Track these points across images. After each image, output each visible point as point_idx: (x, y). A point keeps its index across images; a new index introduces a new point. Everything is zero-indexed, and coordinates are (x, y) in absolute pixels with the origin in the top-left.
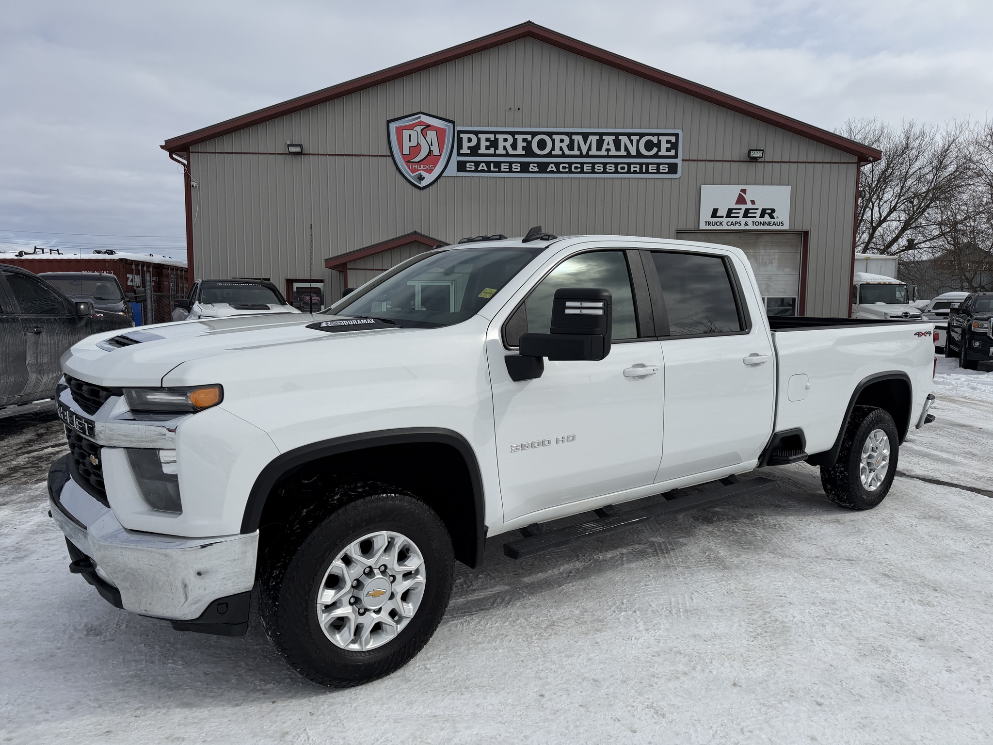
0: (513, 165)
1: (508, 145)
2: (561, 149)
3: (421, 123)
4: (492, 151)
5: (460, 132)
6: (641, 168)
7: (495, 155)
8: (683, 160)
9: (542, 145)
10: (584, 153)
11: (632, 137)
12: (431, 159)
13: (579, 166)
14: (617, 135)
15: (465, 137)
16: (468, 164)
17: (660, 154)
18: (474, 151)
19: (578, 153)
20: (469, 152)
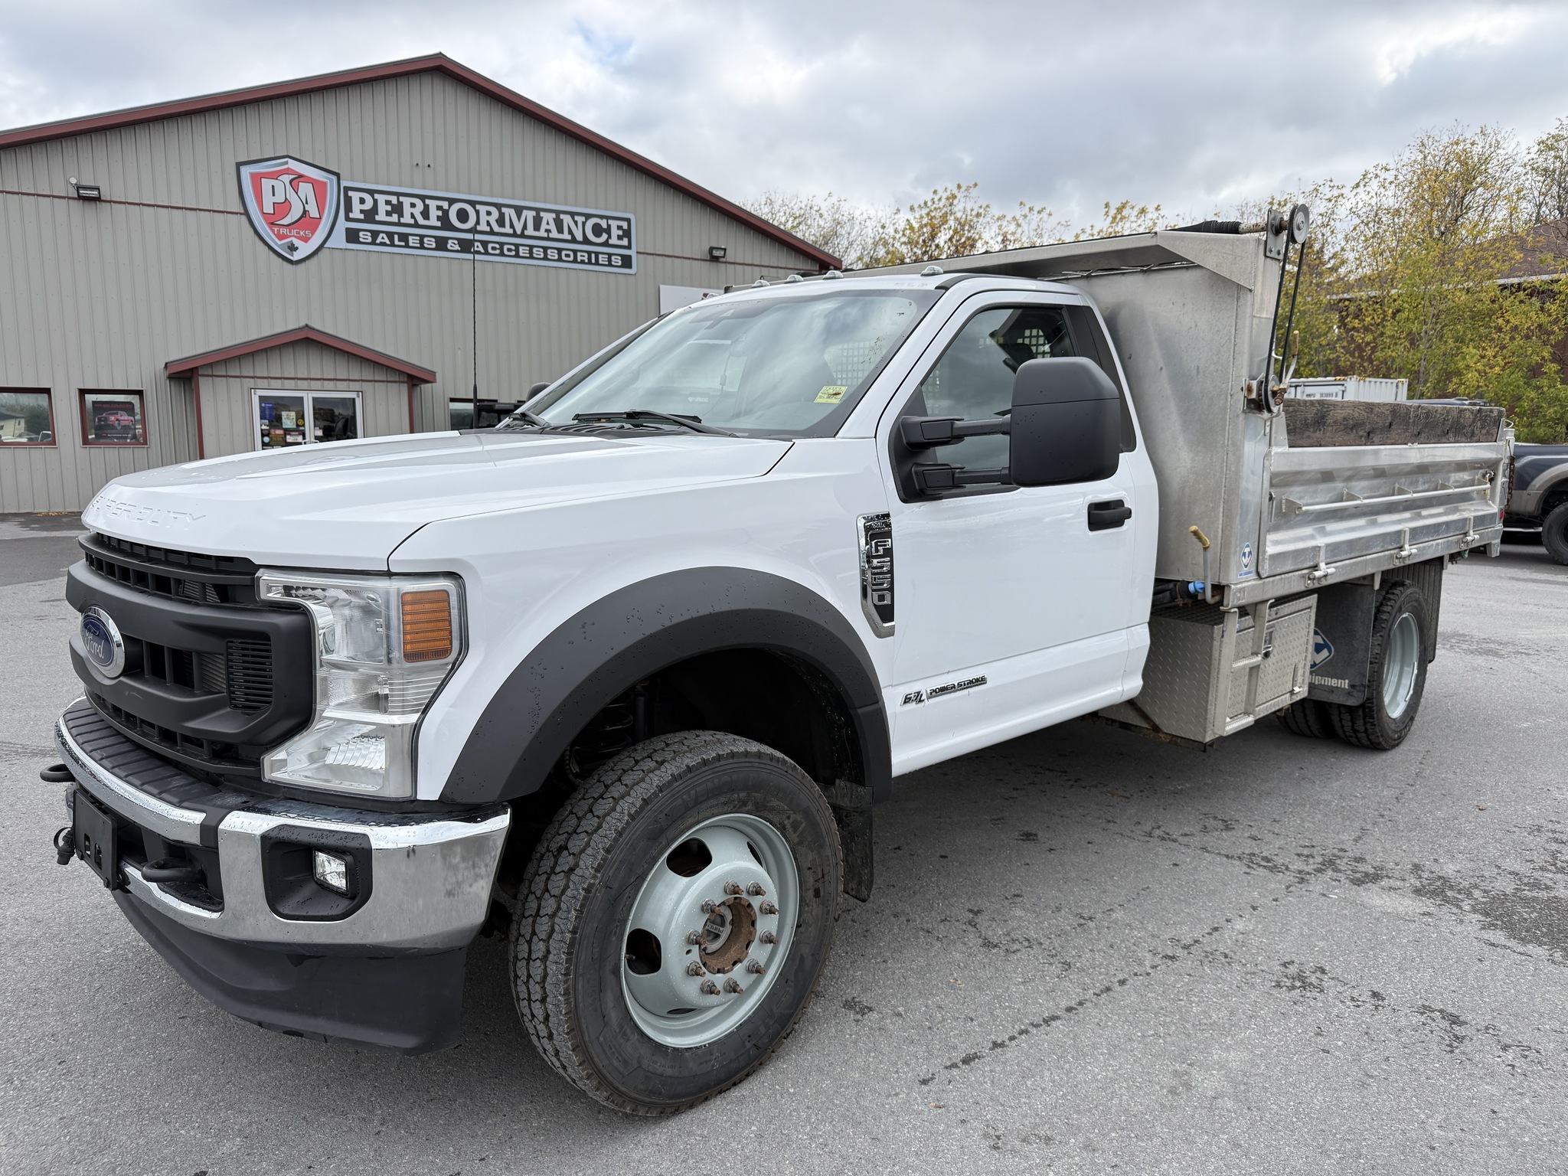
0: (426, 240)
1: (417, 211)
2: (488, 224)
3: (288, 171)
4: (395, 218)
5: (347, 189)
6: (590, 258)
7: (399, 224)
8: (637, 253)
9: (463, 216)
10: (519, 232)
11: (576, 218)
12: (305, 222)
13: (513, 248)
14: (558, 213)
15: (355, 196)
16: (361, 234)
17: (611, 242)
18: (370, 216)
19: (511, 231)
20: (362, 216)
